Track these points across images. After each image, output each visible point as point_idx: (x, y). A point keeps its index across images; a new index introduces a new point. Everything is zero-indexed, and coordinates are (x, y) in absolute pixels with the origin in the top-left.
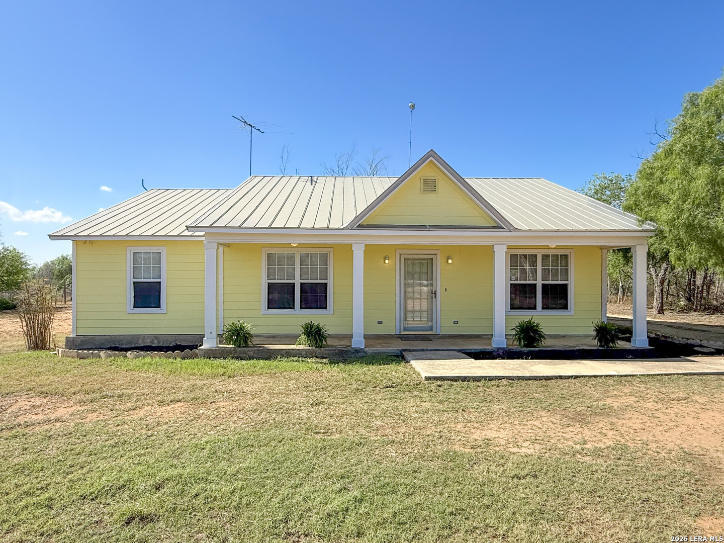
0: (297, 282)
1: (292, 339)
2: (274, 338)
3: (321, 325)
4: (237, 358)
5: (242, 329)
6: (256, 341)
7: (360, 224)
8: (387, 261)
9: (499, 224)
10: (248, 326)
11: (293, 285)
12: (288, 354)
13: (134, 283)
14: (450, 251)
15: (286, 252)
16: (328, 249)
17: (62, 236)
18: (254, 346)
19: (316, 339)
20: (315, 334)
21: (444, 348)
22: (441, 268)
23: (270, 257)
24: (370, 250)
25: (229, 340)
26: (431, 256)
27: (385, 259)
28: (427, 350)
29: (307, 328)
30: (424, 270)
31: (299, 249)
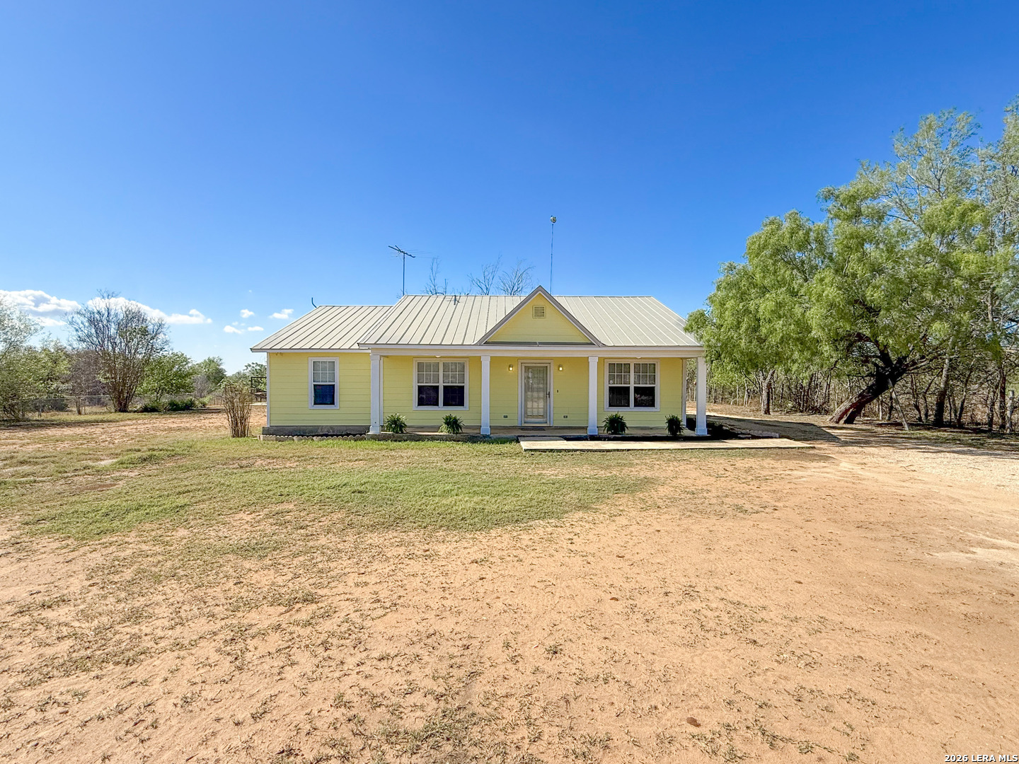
0: (441, 385)
1: (437, 428)
2: (422, 428)
3: (458, 418)
4: (396, 441)
5: (398, 419)
6: (408, 430)
7: (487, 341)
8: (511, 369)
9: (591, 342)
10: (403, 418)
11: (437, 388)
12: (433, 438)
13: (314, 385)
14: (561, 362)
15: (433, 361)
16: (465, 359)
17: (261, 349)
18: (407, 433)
19: (454, 428)
20: (453, 424)
21: (551, 435)
22: (552, 372)
23: (420, 366)
24: (494, 361)
25: (389, 427)
26: (546, 365)
27: (510, 366)
28: (537, 436)
29: (447, 419)
30: (541, 376)
31: (443, 359)
